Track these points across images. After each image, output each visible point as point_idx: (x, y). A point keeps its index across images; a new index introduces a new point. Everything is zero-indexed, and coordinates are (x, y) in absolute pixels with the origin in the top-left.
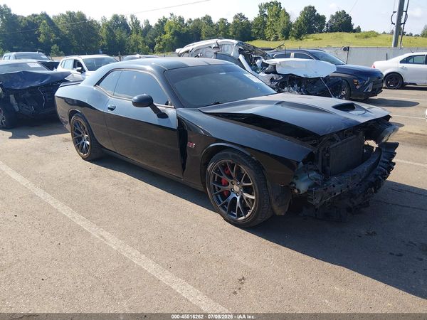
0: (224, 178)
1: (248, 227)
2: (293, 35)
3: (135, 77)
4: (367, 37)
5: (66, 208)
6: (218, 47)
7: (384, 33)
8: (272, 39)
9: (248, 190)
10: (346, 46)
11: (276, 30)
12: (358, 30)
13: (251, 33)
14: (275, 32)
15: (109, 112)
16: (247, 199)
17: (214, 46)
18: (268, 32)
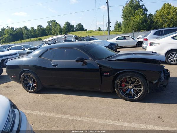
2: (64, 33)
8: (55, 35)
11: (56, 31)
12: (86, 30)
13: (46, 33)
14: (56, 32)
17: (63, 37)
18: (53, 32)
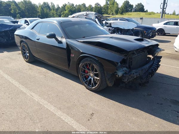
0: (86, 70)
1: (96, 91)
2: (119, 13)
3: (48, 25)
4: (150, 14)
5: (16, 82)
6: (87, 15)
7: (157, 13)
8: (111, 14)
9: (96, 75)
10: (141, 17)
12: (147, 11)
13: (102, 11)
14: (112, 11)
15: (37, 41)
16: (96, 79)
17: (85, 14)
18: (109, 11)
